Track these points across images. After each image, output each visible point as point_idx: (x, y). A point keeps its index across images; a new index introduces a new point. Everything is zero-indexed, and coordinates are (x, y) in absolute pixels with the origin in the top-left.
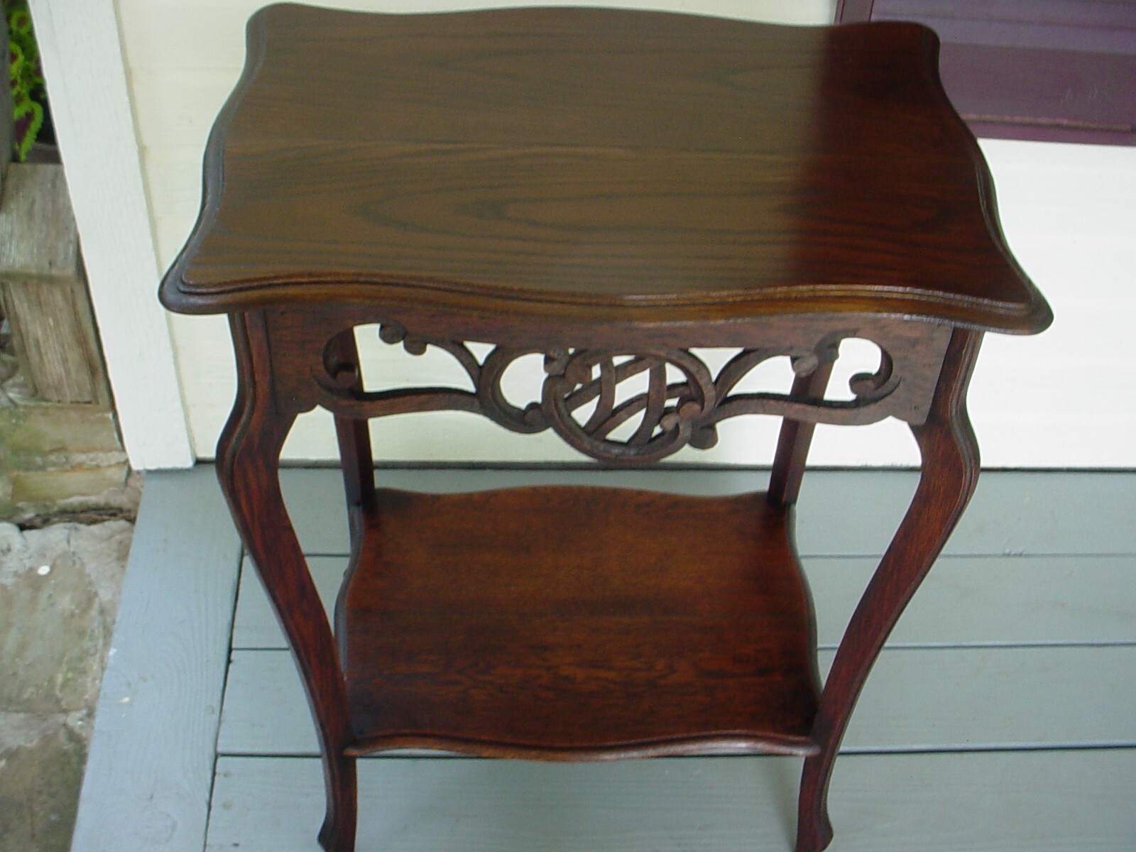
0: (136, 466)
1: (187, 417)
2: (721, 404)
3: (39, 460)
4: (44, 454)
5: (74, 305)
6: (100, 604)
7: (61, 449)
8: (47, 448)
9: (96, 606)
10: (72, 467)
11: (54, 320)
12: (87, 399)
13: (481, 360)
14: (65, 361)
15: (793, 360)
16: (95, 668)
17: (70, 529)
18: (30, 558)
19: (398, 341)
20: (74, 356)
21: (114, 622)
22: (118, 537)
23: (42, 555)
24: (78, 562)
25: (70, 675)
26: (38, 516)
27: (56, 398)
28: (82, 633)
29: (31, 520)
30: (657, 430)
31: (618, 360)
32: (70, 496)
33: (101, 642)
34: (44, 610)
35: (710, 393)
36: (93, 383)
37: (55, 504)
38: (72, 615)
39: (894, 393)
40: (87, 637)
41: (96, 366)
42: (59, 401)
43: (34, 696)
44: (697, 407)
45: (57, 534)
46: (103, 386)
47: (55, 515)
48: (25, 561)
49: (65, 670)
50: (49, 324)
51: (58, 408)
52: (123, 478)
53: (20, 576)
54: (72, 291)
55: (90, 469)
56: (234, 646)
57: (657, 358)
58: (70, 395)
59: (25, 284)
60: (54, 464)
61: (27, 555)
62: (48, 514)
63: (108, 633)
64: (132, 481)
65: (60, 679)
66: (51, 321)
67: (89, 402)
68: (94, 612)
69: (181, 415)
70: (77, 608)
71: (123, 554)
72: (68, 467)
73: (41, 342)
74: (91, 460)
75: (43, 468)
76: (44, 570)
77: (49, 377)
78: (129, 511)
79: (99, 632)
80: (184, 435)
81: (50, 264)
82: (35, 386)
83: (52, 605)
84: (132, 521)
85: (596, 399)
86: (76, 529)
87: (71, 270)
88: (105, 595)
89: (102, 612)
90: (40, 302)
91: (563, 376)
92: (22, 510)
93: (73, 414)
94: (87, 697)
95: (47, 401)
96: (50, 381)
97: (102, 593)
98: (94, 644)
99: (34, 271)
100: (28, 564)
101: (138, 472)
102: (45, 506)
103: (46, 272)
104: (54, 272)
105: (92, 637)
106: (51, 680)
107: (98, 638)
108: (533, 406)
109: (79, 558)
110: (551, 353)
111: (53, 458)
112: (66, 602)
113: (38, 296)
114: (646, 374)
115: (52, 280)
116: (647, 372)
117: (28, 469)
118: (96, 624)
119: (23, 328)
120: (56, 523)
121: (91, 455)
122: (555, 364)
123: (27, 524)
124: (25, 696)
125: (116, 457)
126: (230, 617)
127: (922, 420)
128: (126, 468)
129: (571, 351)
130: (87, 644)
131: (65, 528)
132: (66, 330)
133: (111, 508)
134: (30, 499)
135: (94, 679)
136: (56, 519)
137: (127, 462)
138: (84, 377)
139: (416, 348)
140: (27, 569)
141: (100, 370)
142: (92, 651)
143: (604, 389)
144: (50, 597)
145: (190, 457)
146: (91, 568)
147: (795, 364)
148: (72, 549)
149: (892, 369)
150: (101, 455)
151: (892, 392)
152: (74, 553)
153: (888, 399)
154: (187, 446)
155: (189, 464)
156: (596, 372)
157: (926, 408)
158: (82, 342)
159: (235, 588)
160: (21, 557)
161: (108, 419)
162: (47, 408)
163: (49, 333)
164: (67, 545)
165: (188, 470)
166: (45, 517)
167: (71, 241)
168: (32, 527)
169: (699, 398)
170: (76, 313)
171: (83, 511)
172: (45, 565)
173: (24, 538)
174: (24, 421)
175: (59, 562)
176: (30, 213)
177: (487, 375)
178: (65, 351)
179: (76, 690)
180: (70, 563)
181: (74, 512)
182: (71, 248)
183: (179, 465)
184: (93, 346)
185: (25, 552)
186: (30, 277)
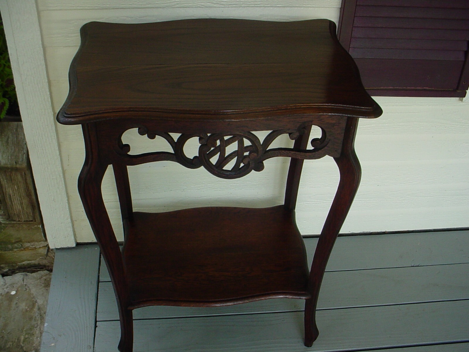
0: (51, 247)
1: (73, 225)
2: (265, 153)
3: (10, 246)
4: (13, 244)
5: (26, 179)
6: (38, 306)
7: (19, 241)
8: (13, 241)
9: (36, 307)
10: (24, 249)
11: (17, 186)
12: (31, 219)
13: (176, 140)
14: (21, 204)
15: (290, 134)
16: (37, 333)
17: (24, 275)
18: (7, 287)
19: (145, 134)
20: (25, 201)
21: (45, 313)
22: (44, 277)
23: (12, 286)
24: (28, 289)
25: (27, 336)
26: (9, 270)
27: (18, 220)
28: (31, 318)
29: (7, 272)
30: (242, 165)
31: (226, 138)
32: (23, 261)
33: (39, 322)
34: (15, 309)
35: (260, 149)
36: (34, 213)
37: (17, 265)
38: (27, 311)
39: (327, 146)
40: (33, 320)
41: (35, 205)
42: (19, 221)
43: (12, 346)
44: (255, 154)
45: (18, 277)
46: (37, 214)
47: (17, 269)
48: (5, 289)
49: (24, 334)
50: (15, 188)
51: (18, 224)
52: (46, 253)
53: (3, 296)
54: (25, 174)
55: (32, 249)
56: (97, 320)
57: (240, 136)
58: (23, 218)
59: (5, 172)
60: (16, 248)
61: (5, 287)
62: (14, 269)
63: (42, 318)
64: (49, 254)
65: (22, 338)
66: (16, 187)
67: (32, 221)
68: (36, 309)
69: (70, 224)
70: (28, 308)
71: (47, 285)
72: (23, 249)
73: (12, 196)
74: (32, 246)
75: (11, 250)
76: (13, 293)
77: (15, 211)
78: (48, 266)
79: (38, 318)
80: (72, 233)
81: (16, 163)
82: (9, 215)
83: (17, 307)
84: (51, 271)
85: (219, 154)
86: (26, 275)
87: (25, 165)
88: (40, 302)
89: (39, 309)
90: (11, 179)
91: (206, 145)
92: (3, 268)
93: (24, 226)
94: (34, 345)
95: (15, 221)
96: (15, 213)
97: (38, 301)
98: (36, 322)
99: (9, 166)
100: (6, 290)
101: (52, 250)
102: (12, 266)
103: (14, 166)
104: (18, 166)
105: (35, 320)
106: (19, 339)
107: (38, 320)
108: (195, 157)
109: (28, 287)
110: (202, 136)
111: (16, 245)
112: (23, 306)
113: (11, 177)
114: (236, 143)
115: (17, 170)
116: (237, 142)
117: (5, 250)
118: (37, 314)
119: (4, 190)
120: (17, 273)
121: (32, 244)
122: (203, 140)
123: (5, 274)
124: (7, 346)
125: (43, 244)
126: (95, 308)
127: (338, 156)
128: (47, 248)
129: (209, 135)
130: (33, 322)
131: (22, 275)
132: (22, 190)
133: (41, 266)
134: (6, 263)
135: (37, 338)
136: (18, 271)
137: (48, 246)
138: (30, 210)
139: (152, 136)
140: (6, 293)
141: (37, 207)
142: (36, 326)
143: (221, 149)
144: (16, 303)
145: (74, 243)
146: (33, 291)
147: (291, 136)
148: (25, 284)
149: (326, 136)
150: (36, 243)
151: (326, 145)
152: (26, 285)
153: (326, 148)
154: (73, 238)
155: (74, 245)
156: (218, 143)
157: (340, 151)
158: (29, 195)
159: (96, 296)
160: (3, 288)
161: (39, 227)
162: (14, 224)
163: (15, 192)
164: (22, 281)
165: (73, 248)
166: (13, 270)
167: (24, 153)
168: (7, 275)
169: (257, 151)
170: (26, 183)
171: (29, 268)
172: (14, 291)
173: (4, 279)
174: (4, 230)
175: (19, 289)
176: (7, 142)
177: (178, 146)
178: (21, 199)
179: (29, 342)
180: (24, 289)
181: (25, 268)
182: (25, 156)
183: (70, 246)
184: (34, 197)
185: (5, 285)
186: (7, 168)
